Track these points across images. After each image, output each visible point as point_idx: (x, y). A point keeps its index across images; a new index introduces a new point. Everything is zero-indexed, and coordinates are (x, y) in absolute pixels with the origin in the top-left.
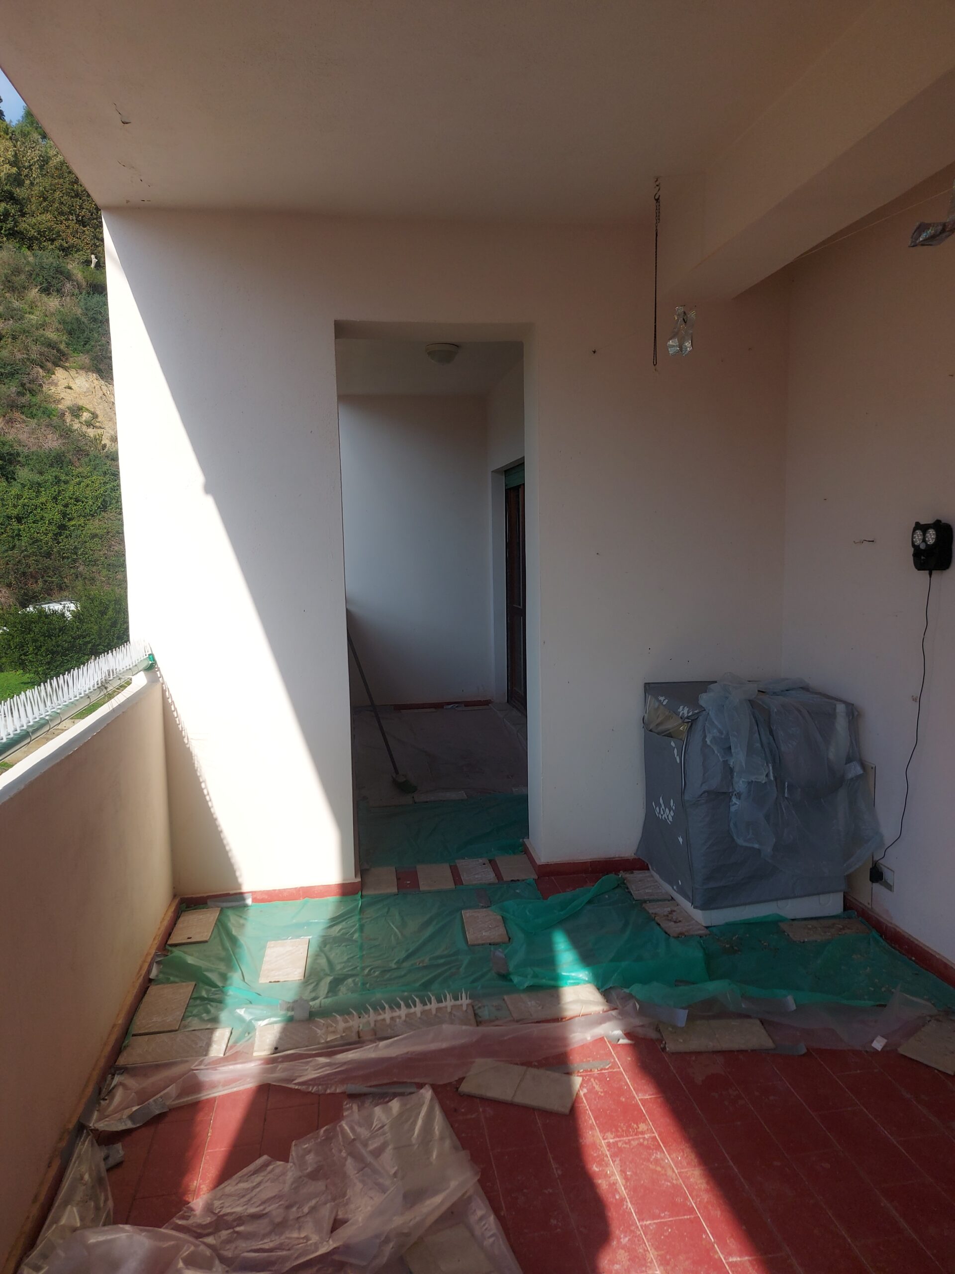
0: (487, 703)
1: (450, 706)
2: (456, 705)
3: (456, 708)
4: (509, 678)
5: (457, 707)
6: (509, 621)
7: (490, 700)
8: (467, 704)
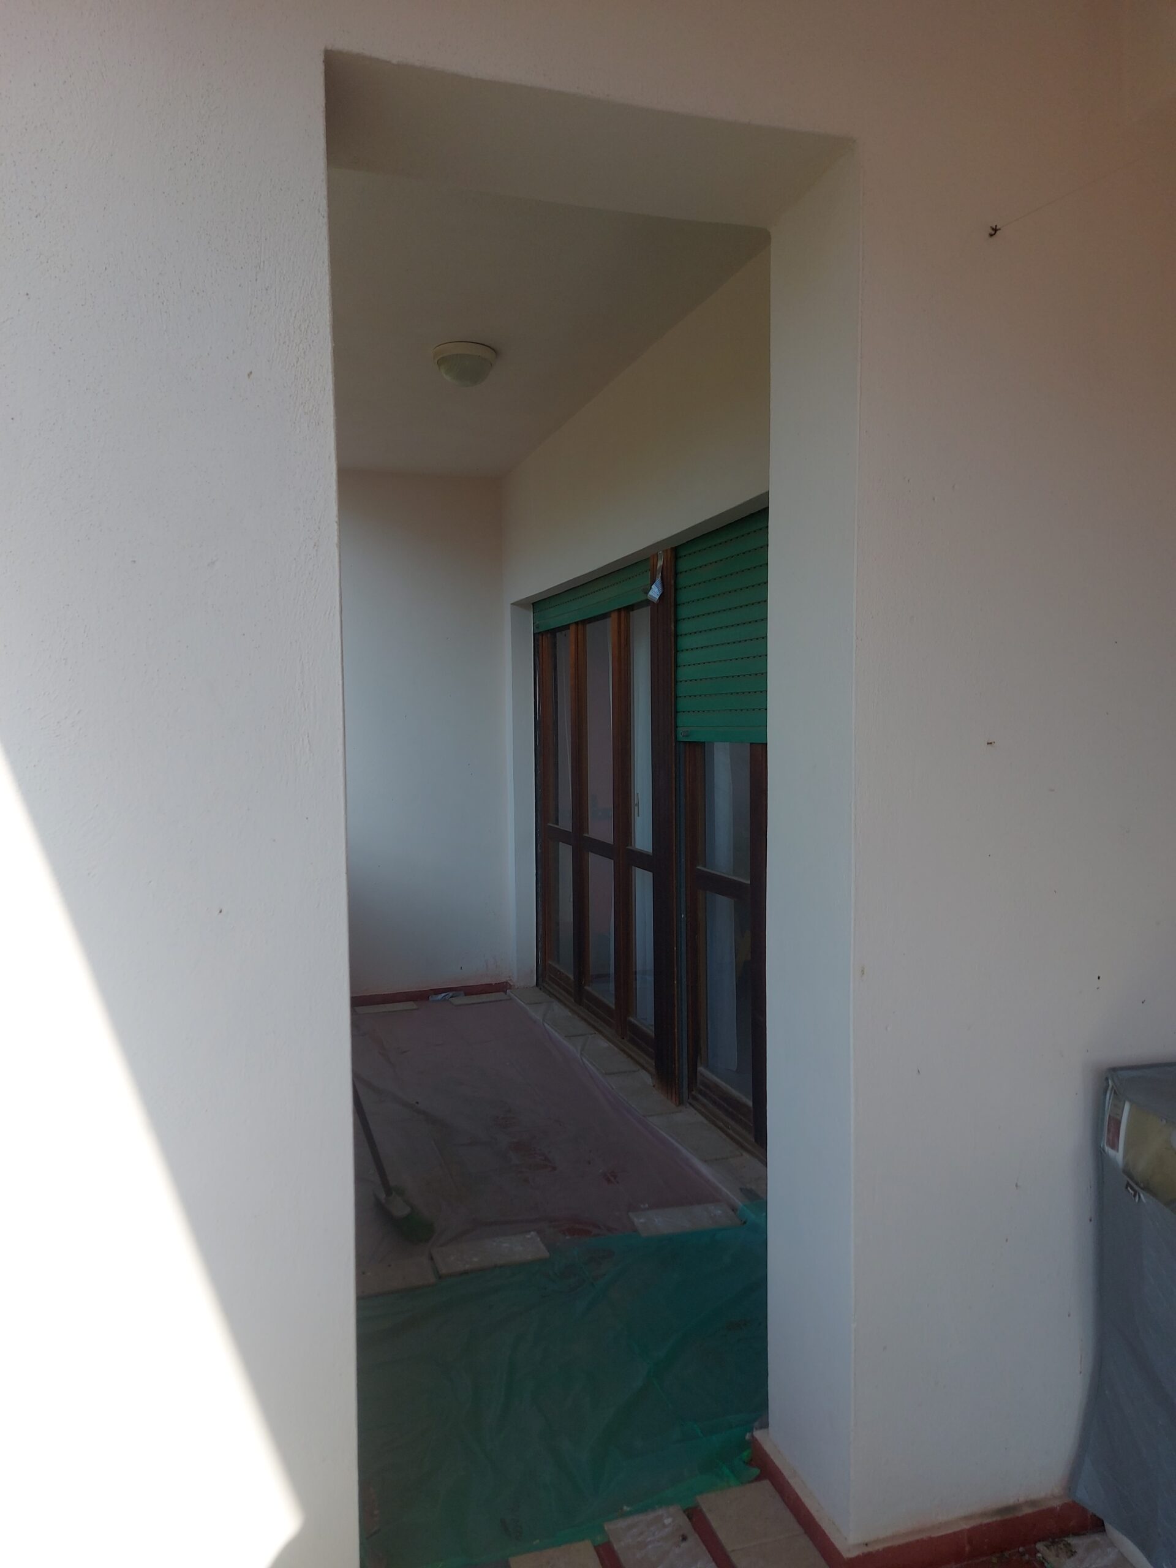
0: (502, 987)
1: (440, 997)
2: (451, 994)
3: (451, 999)
4: (540, 945)
5: (452, 997)
6: (539, 851)
7: (507, 982)
8: (470, 991)
